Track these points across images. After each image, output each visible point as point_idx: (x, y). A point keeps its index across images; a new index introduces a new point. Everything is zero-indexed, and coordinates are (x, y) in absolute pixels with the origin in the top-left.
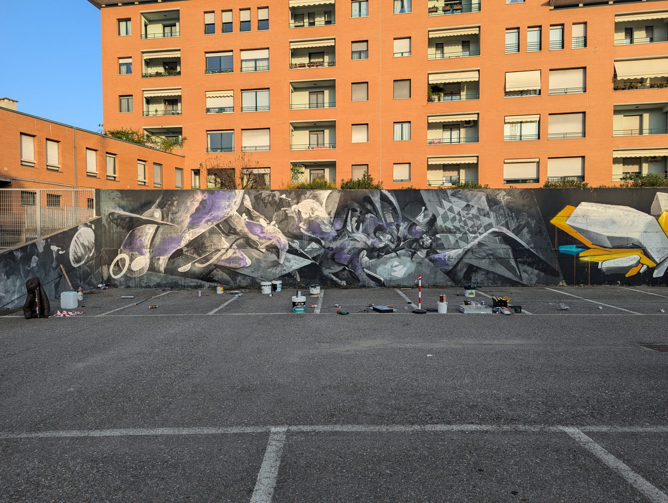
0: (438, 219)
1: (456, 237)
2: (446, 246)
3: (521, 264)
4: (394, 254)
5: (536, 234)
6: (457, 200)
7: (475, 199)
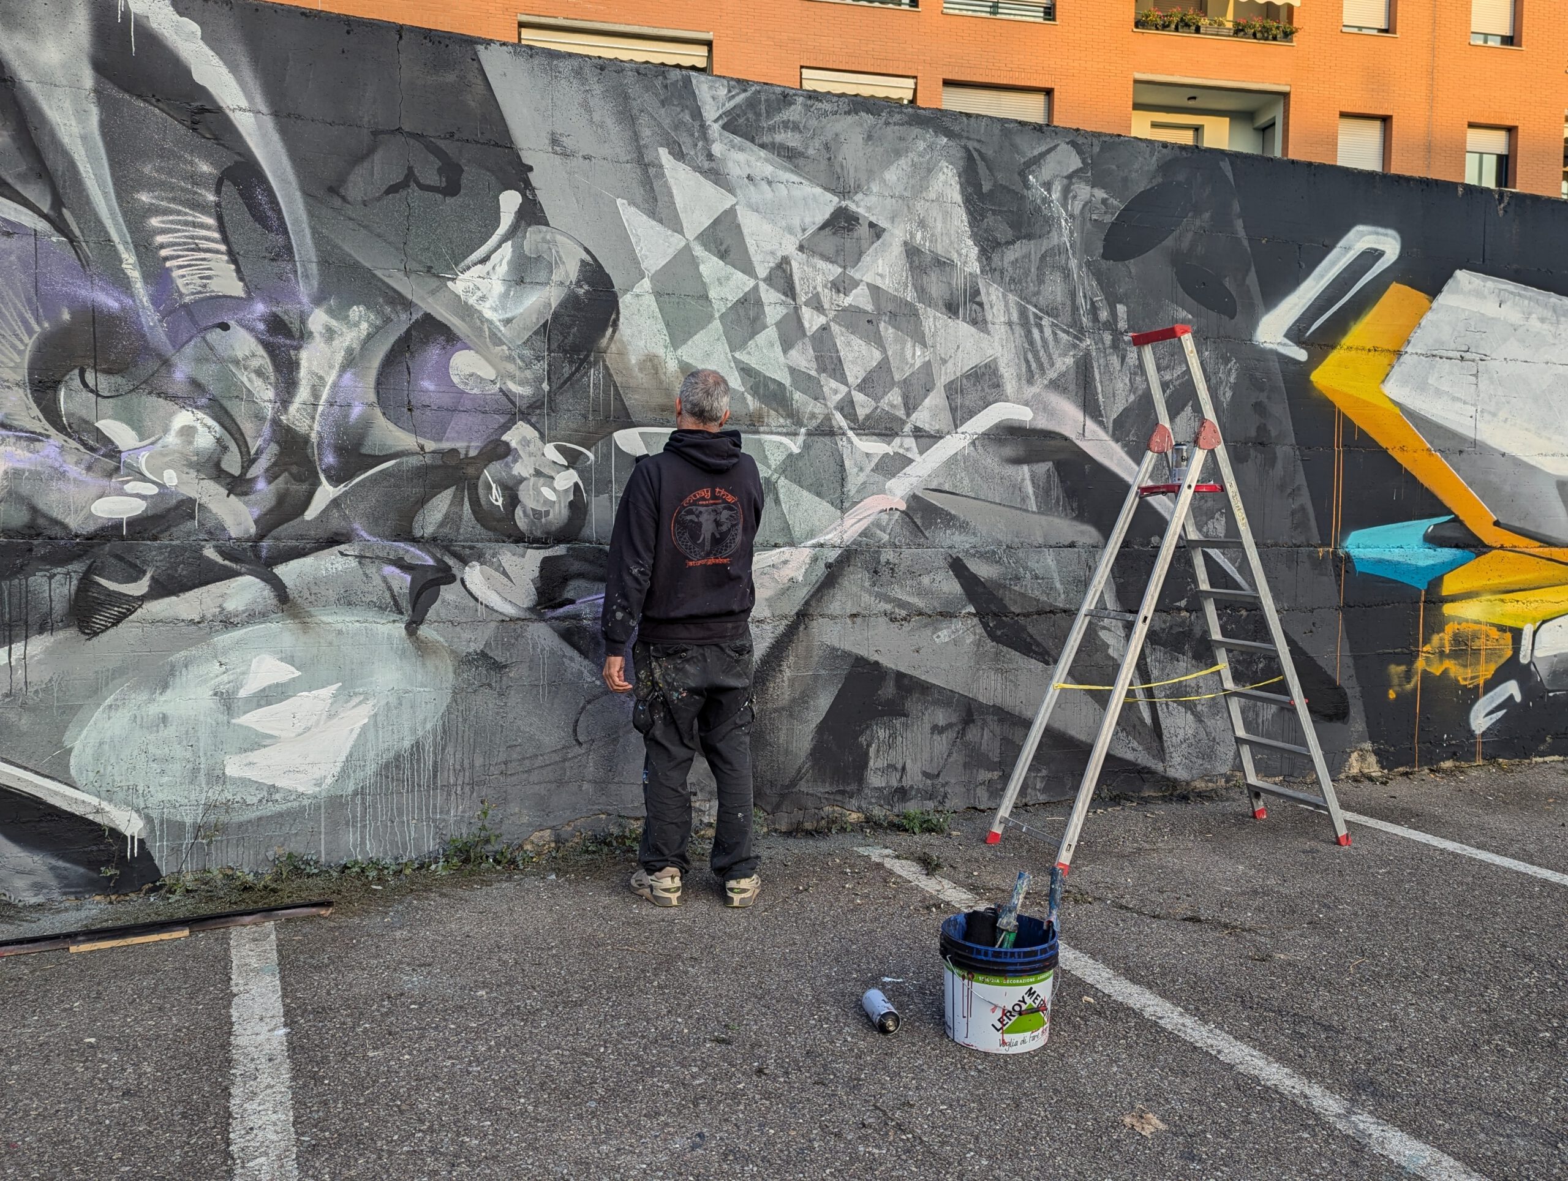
0: (626, 302)
4: (241, 592)
6: (768, 170)
7: (892, 175)
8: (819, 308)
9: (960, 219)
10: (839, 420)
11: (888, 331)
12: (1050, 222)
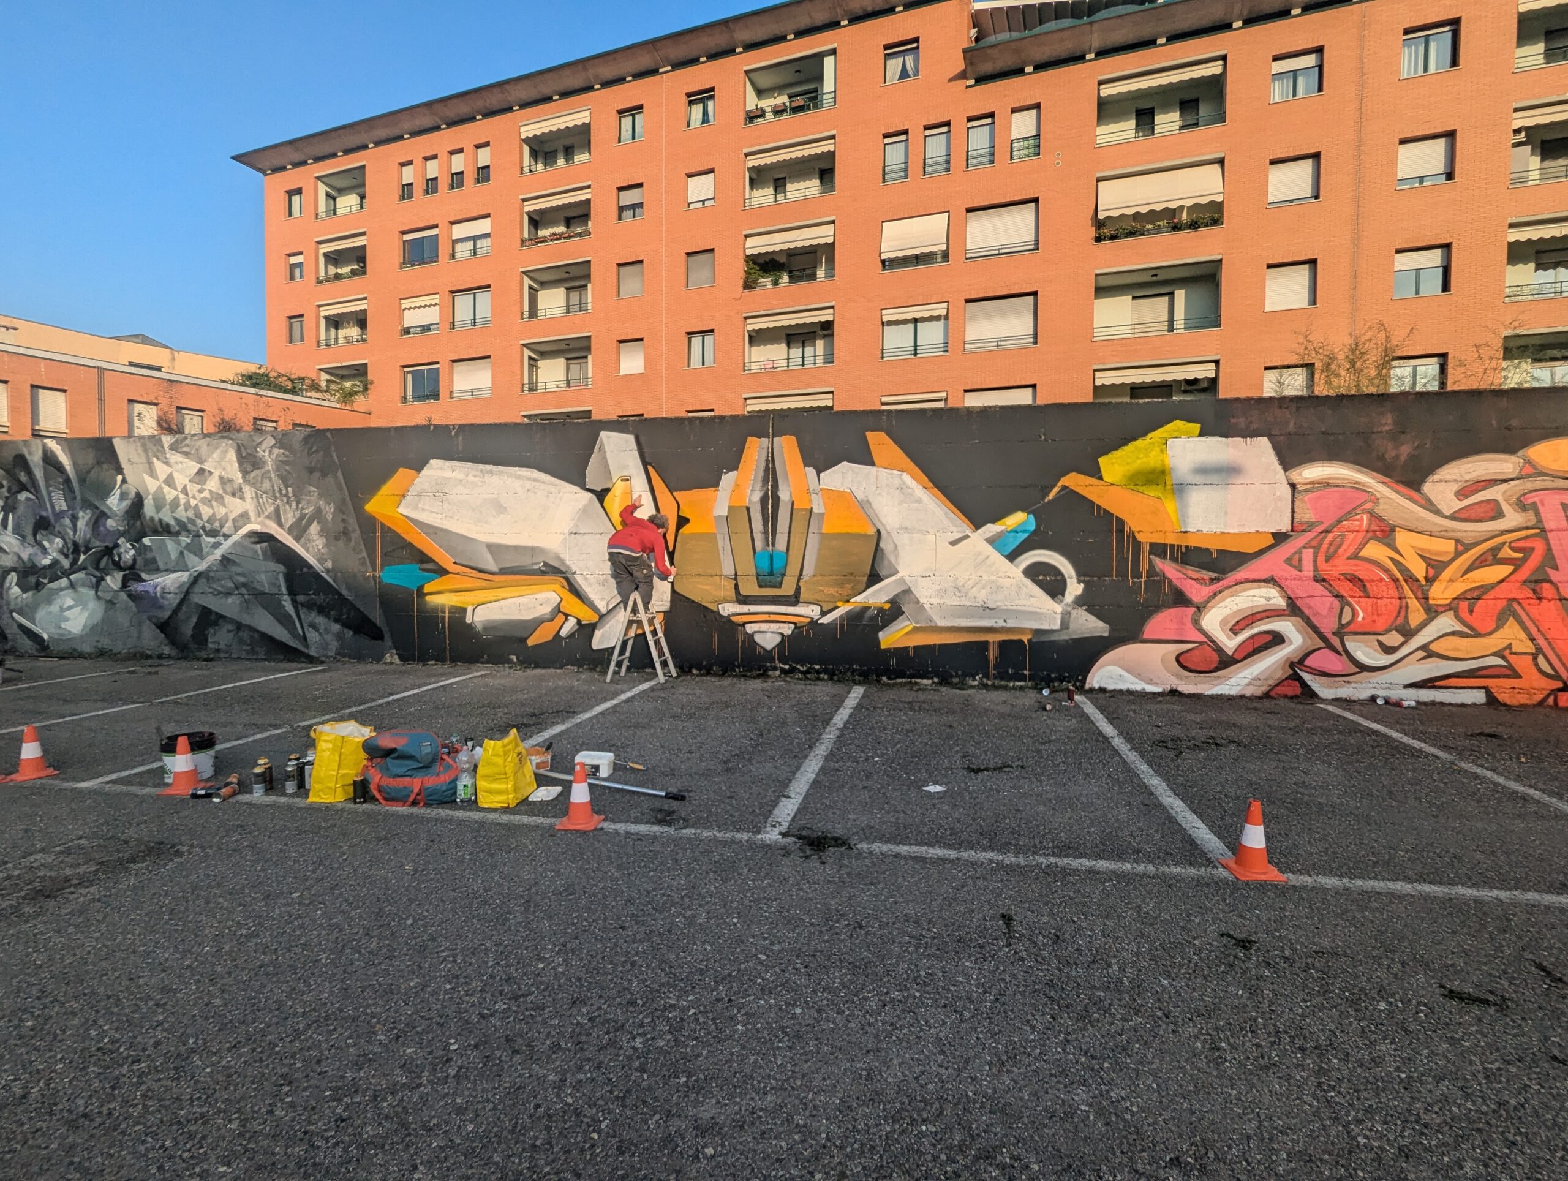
0: (146, 502)
1: (178, 543)
2: (161, 565)
3: (305, 610)
4: (64, 582)
5: (337, 539)
6: (181, 459)
7: (215, 455)
8: (194, 497)
9: (236, 465)
10: (201, 532)
11: (214, 503)
12: (264, 463)
